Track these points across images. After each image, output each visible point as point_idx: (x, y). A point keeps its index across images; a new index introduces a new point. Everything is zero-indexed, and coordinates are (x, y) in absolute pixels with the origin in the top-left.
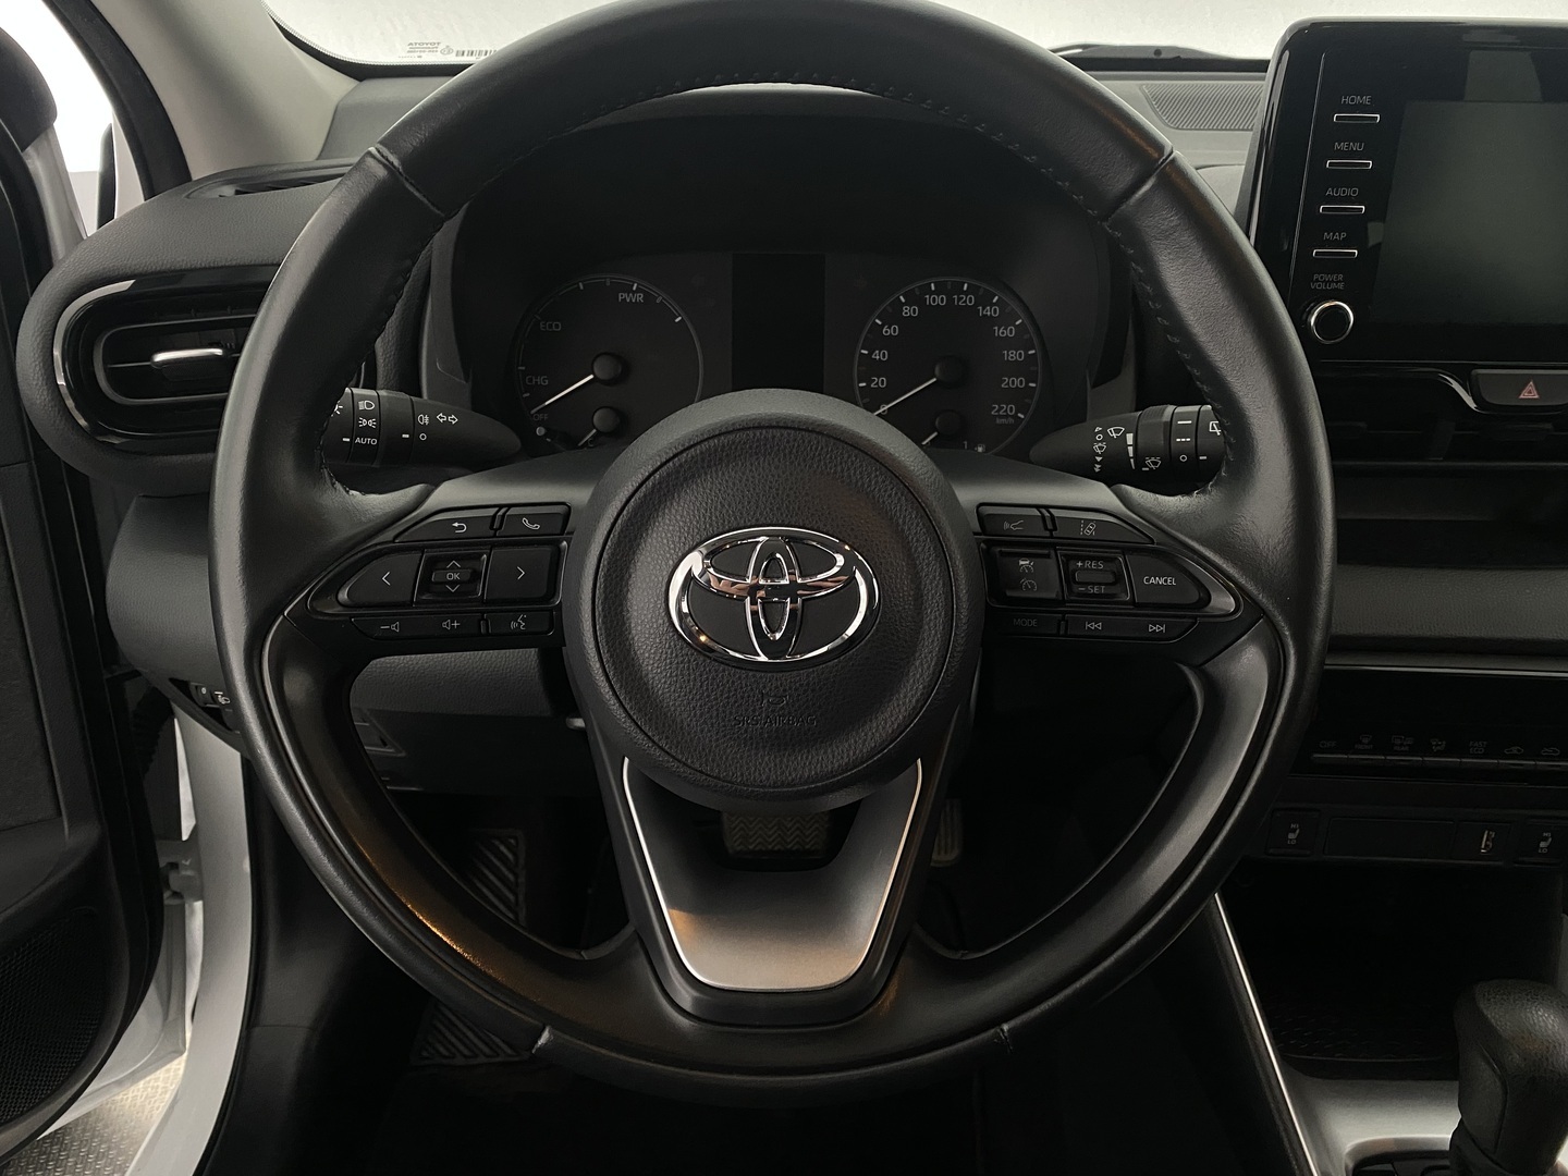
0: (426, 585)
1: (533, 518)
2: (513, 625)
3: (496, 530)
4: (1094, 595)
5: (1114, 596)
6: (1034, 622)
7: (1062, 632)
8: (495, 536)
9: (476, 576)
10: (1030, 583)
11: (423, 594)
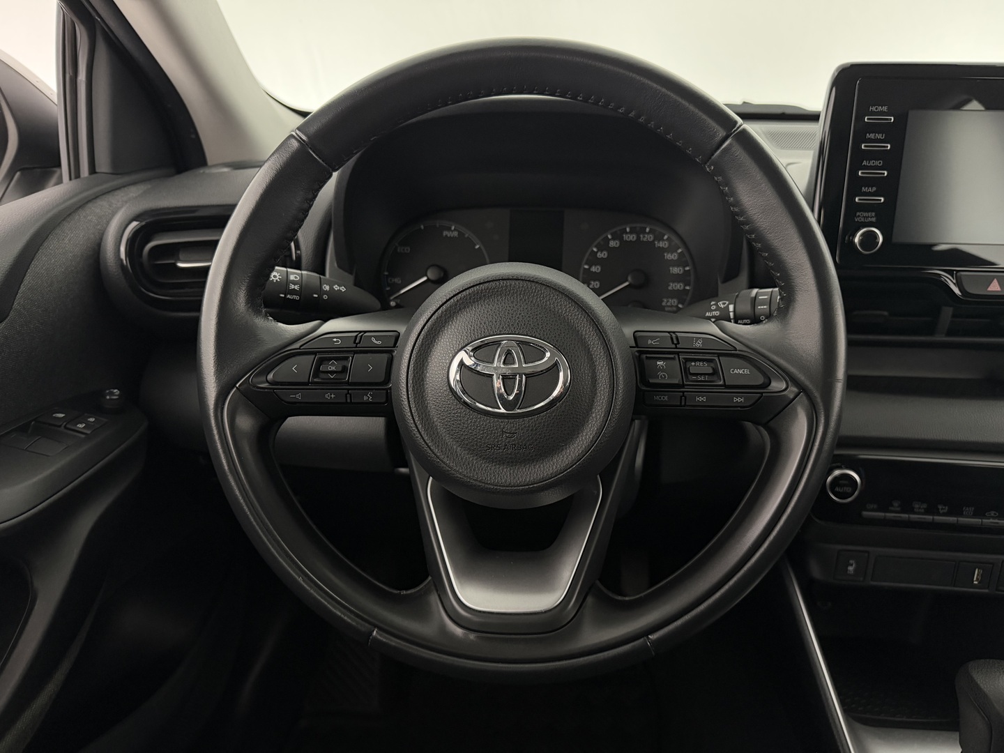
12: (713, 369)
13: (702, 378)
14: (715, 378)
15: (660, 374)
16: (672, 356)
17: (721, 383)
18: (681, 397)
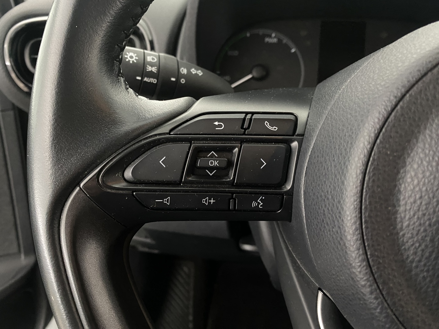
0: (193, 169)
1: (273, 122)
2: (254, 204)
3: (245, 129)
8: (244, 134)
9: (230, 164)
11: (190, 176)
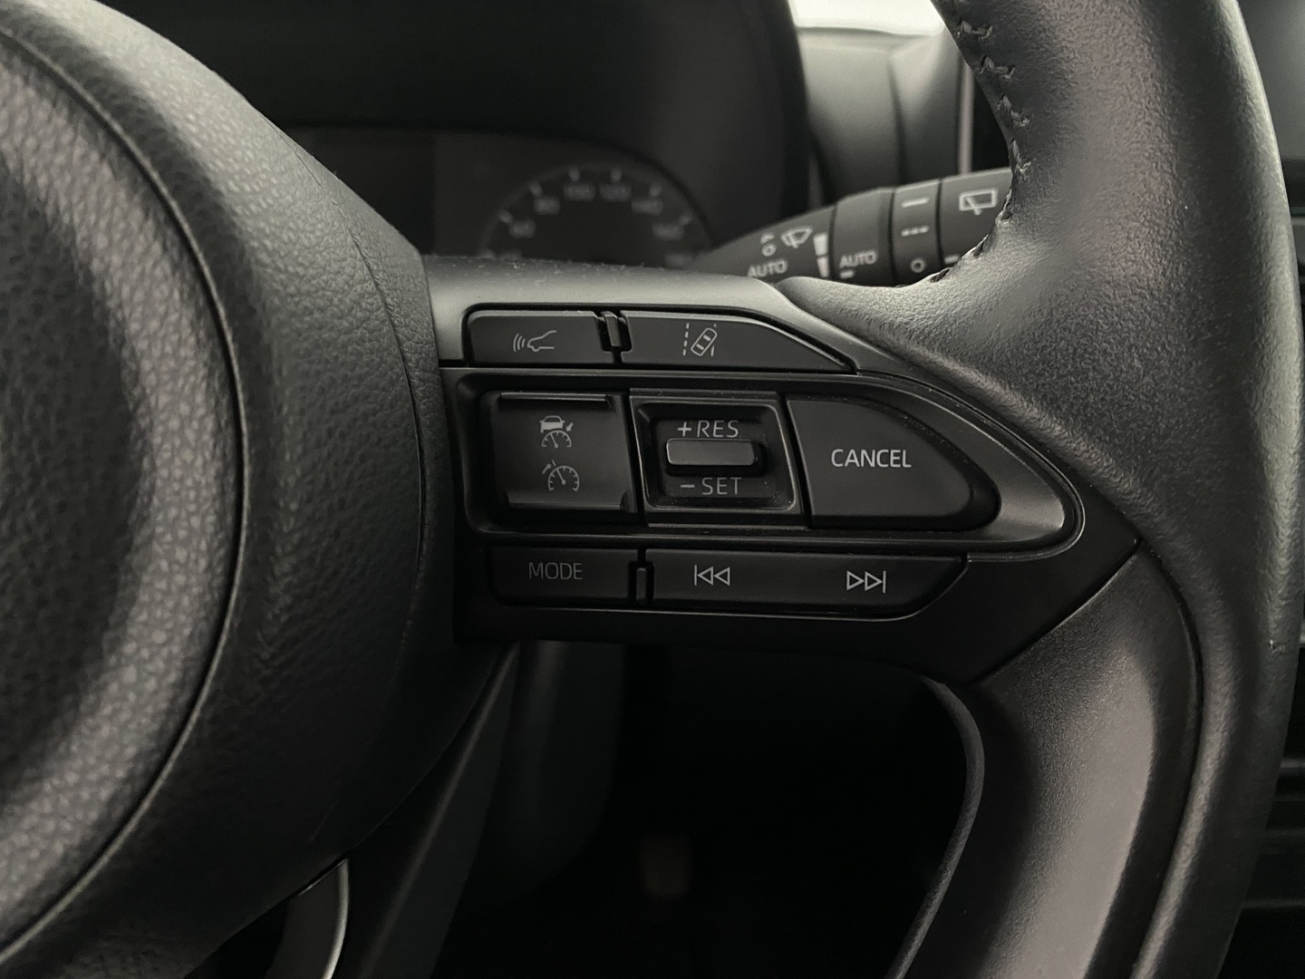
4: (715, 501)
5: (763, 503)
6: (574, 571)
7: (641, 594)
10: (566, 474)
12: (760, 449)
13: (717, 489)
14: (764, 488)
15: (553, 469)
16: (599, 397)
17: (793, 506)
18: (633, 567)
